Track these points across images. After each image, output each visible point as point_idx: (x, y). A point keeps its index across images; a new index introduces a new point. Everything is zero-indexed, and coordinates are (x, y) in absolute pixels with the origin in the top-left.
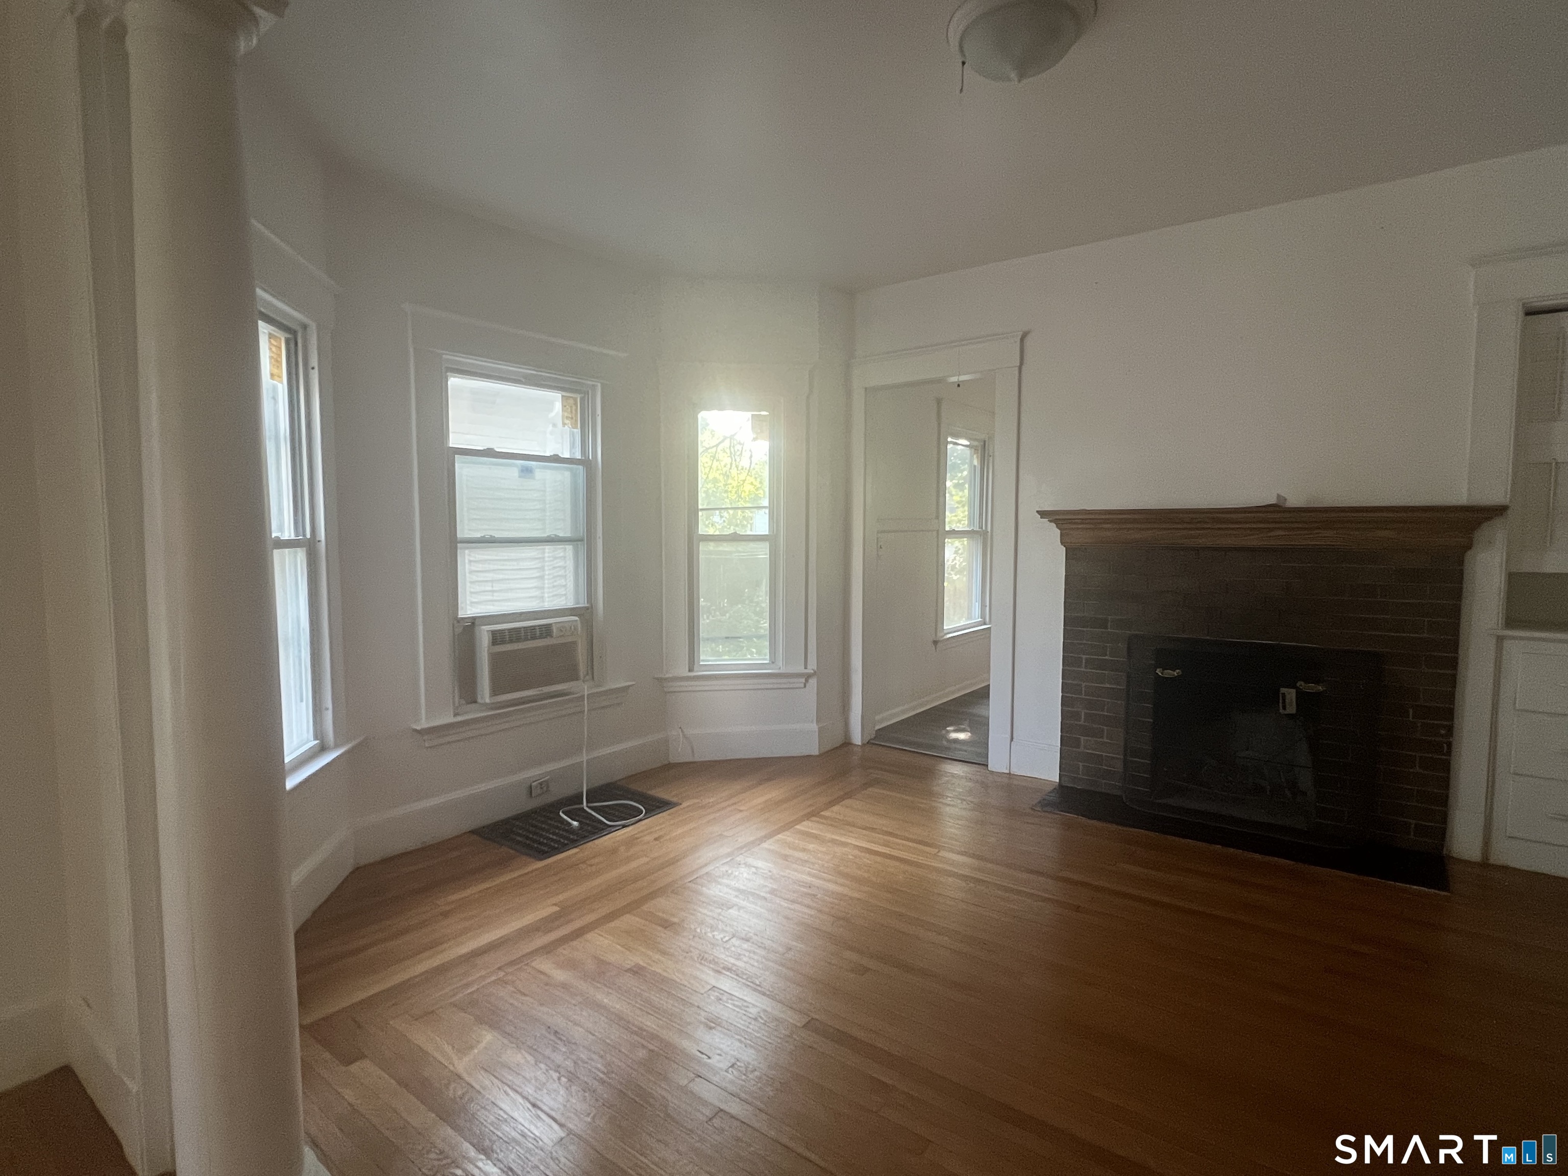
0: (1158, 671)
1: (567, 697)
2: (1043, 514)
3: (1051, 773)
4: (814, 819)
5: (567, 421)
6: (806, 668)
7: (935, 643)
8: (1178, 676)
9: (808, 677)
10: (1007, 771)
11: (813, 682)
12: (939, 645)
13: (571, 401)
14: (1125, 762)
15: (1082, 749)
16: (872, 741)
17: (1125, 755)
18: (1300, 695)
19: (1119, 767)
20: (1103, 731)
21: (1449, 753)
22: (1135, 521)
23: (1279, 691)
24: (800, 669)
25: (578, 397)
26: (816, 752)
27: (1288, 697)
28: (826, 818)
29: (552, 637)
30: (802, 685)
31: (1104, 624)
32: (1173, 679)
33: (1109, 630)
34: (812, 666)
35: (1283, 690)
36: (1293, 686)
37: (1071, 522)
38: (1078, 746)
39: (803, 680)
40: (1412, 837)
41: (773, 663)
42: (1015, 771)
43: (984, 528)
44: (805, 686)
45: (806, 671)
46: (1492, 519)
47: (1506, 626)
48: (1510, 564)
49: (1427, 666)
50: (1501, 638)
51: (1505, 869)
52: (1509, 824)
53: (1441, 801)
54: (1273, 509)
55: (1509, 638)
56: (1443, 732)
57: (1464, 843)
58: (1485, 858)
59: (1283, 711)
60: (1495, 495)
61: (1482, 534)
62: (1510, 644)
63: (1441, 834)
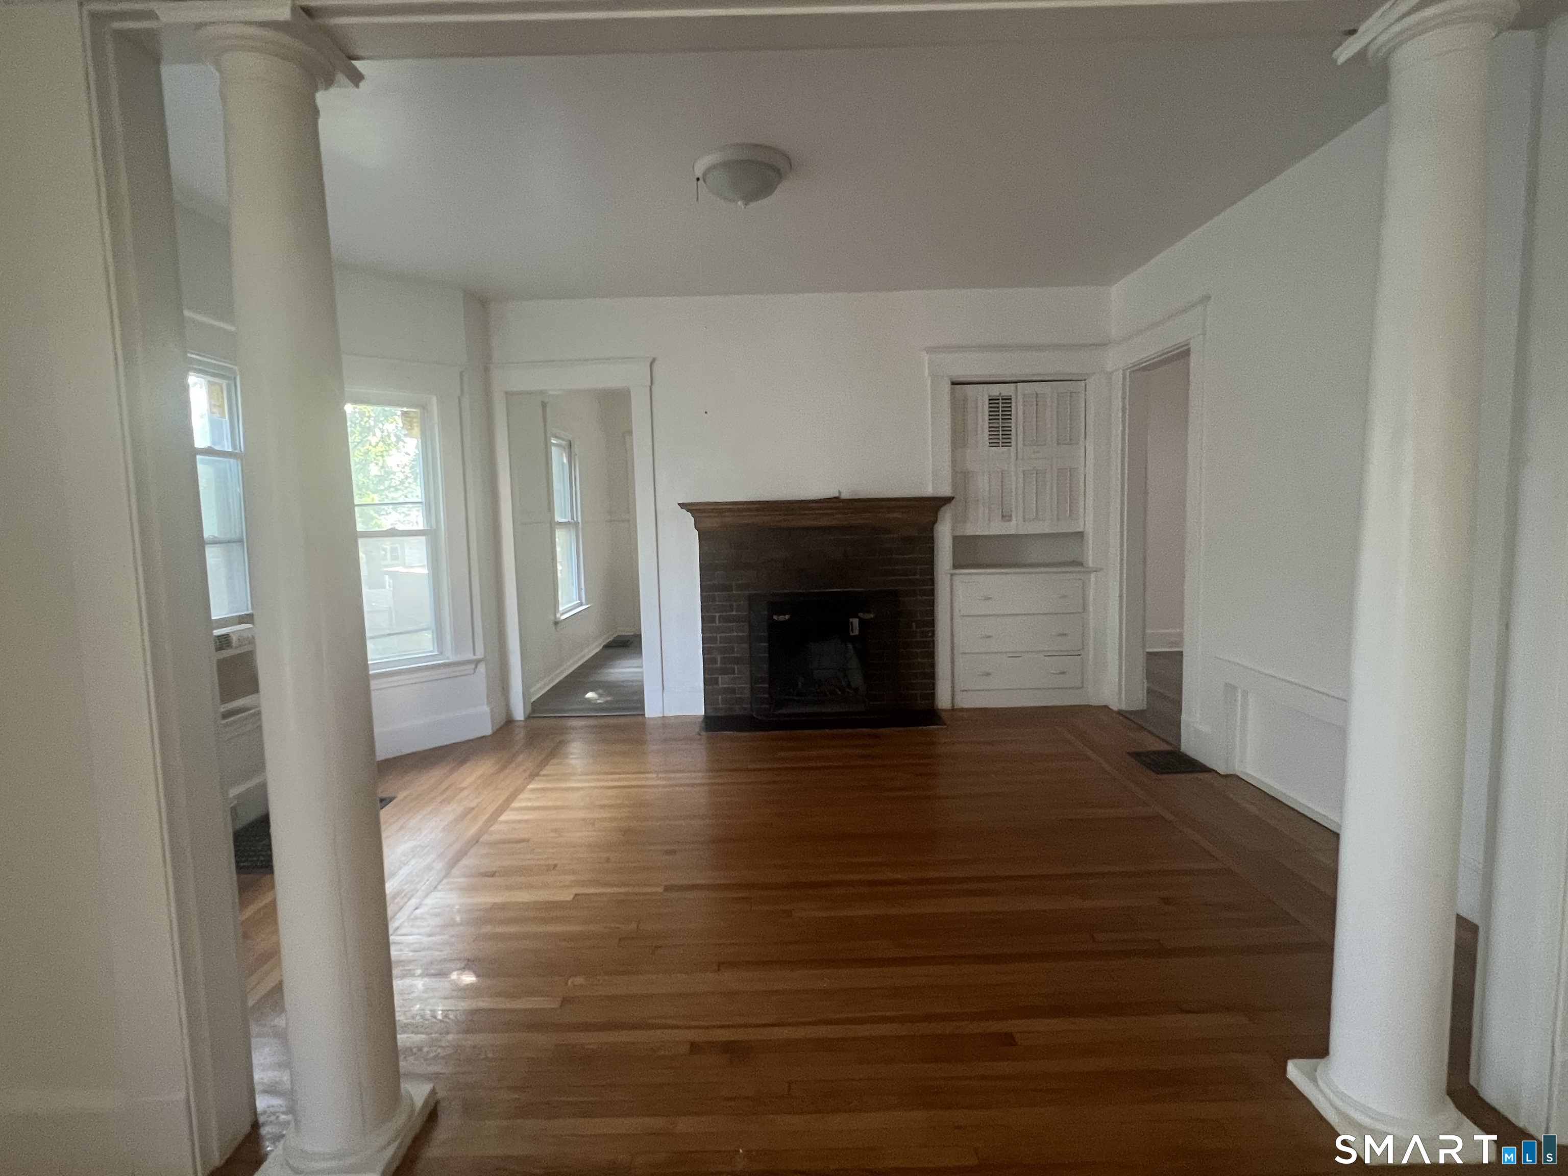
0: (775, 617)
1: (247, 713)
2: (682, 505)
3: (698, 709)
4: (536, 778)
5: (215, 410)
6: (474, 654)
7: (556, 623)
8: (789, 619)
9: (477, 662)
10: (661, 715)
11: (482, 668)
12: (560, 626)
13: (218, 388)
14: (752, 689)
15: (720, 686)
16: (531, 716)
17: (751, 684)
18: (862, 622)
19: (747, 694)
20: (734, 668)
21: (934, 647)
22: (749, 510)
23: (849, 620)
24: (470, 656)
25: (224, 383)
26: (488, 731)
27: (854, 623)
28: (544, 776)
29: (232, 647)
30: (472, 671)
31: (727, 588)
32: (785, 622)
33: (734, 592)
34: (480, 654)
35: (851, 620)
36: (856, 616)
37: (704, 511)
38: (717, 684)
39: (473, 666)
40: (919, 702)
41: (441, 653)
42: (668, 714)
43: (575, 519)
44: (475, 672)
45: (475, 657)
46: (945, 504)
47: (955, 567)
48: (953, 530)
49: (920, 595)
50: (952, 575)
51: (962, 710)
52: (960, 685)
53: (931, 676)
54: (836, 500)
55: (955, 574)
56: (930, 634)
57: (943, 700)
58: (953, 706)
59: (852, 634)
60: (945, 490)
61: (941, 514)
62: (956, 578)
63: (931, 696)
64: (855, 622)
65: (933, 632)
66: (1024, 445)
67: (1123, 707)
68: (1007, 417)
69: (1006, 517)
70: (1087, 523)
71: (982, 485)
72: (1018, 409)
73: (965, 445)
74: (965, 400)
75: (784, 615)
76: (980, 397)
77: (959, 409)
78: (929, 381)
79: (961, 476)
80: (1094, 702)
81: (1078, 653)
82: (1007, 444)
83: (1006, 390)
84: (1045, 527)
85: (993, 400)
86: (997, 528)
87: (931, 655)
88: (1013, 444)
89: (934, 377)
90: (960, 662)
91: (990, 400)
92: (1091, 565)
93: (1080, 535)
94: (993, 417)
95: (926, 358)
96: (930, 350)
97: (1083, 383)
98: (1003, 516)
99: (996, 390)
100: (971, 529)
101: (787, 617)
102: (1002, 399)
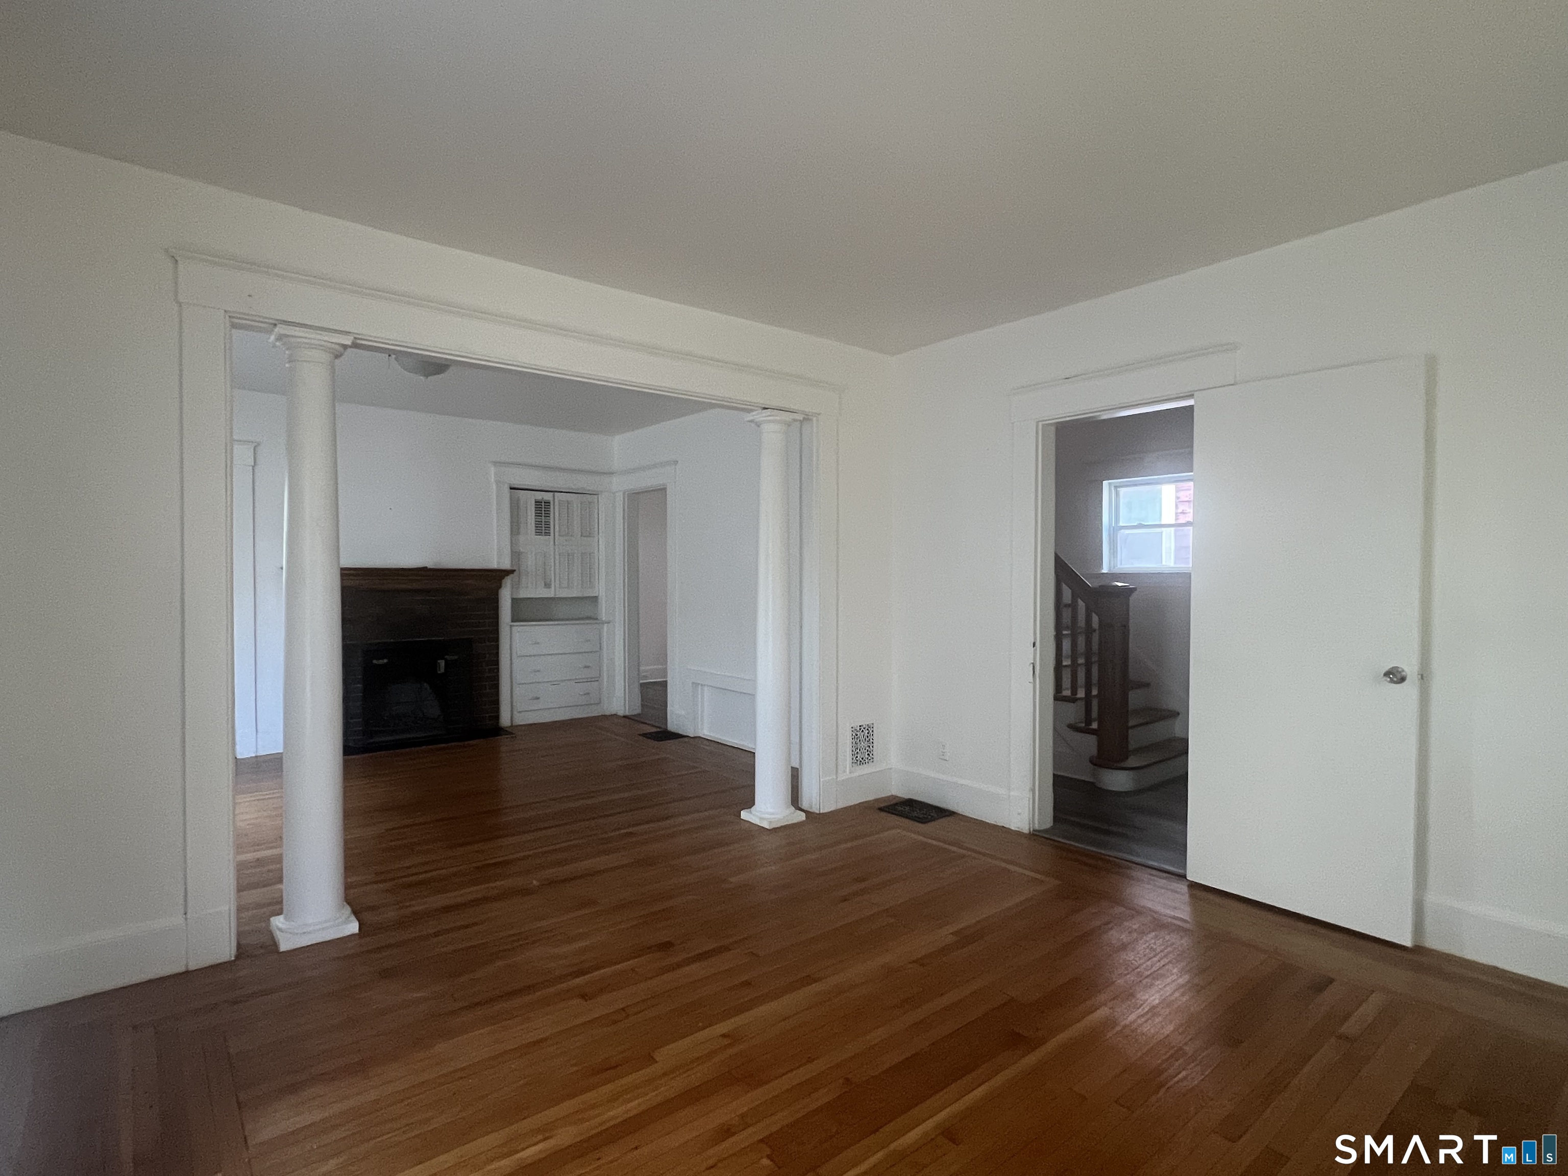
0: (374, 662)
18: (447, 663)
21: (498, 680)
27: (440, 664)
32: (382, 665)
35: (439, 661)
36: (442, 659)
40: (489, 721)
46: (508, 575)
47: (513, 621)
48: (512, 594)
49: (488, 641)
50: (511, 626)
51: (517, 726)
52: (519, 706)
53: (496, 703)
54: (425, 569)
55: (514, 626)
56: (496, 671)
57: (505, 720)
58: (512, 724)
59: (439, 672)
60: (506, 565)
61: (504, 581)
62: (514, 629)
63: (497, 717)
64: (442, 663)
65: (498, 669)
66: (560, 535)
67: (627, 713)
68: (547, 515)
69: (547, 585)
70: (600, 590)
71: (530, 562)
72: (555, 512)
73: (518, 533)
74: (518, 500)
75: (382, 659)
76: (529, 500)
77: (515, 507)
78: (494, 487)
79: (516, 555)
80: (608, 713)
81: (597, 679)
82: (547, 534)
83: (548, 497)
84: (575, 593)
85: (538, 503)
86: (542, 593)
87: (496, 687)
88: (552, 534)
89: (498, 482)
90: (517, 691)
91: (536, 502)
92: (604, 619)
93: (595, 599)
94: (538, 514)
95: (492, 470)
96: (495, 463)
97: (596, 496)
98: (545, 585)
99: (539, 496)
100: (523, 594)
101: (385, 661)
102: (545, 502)
